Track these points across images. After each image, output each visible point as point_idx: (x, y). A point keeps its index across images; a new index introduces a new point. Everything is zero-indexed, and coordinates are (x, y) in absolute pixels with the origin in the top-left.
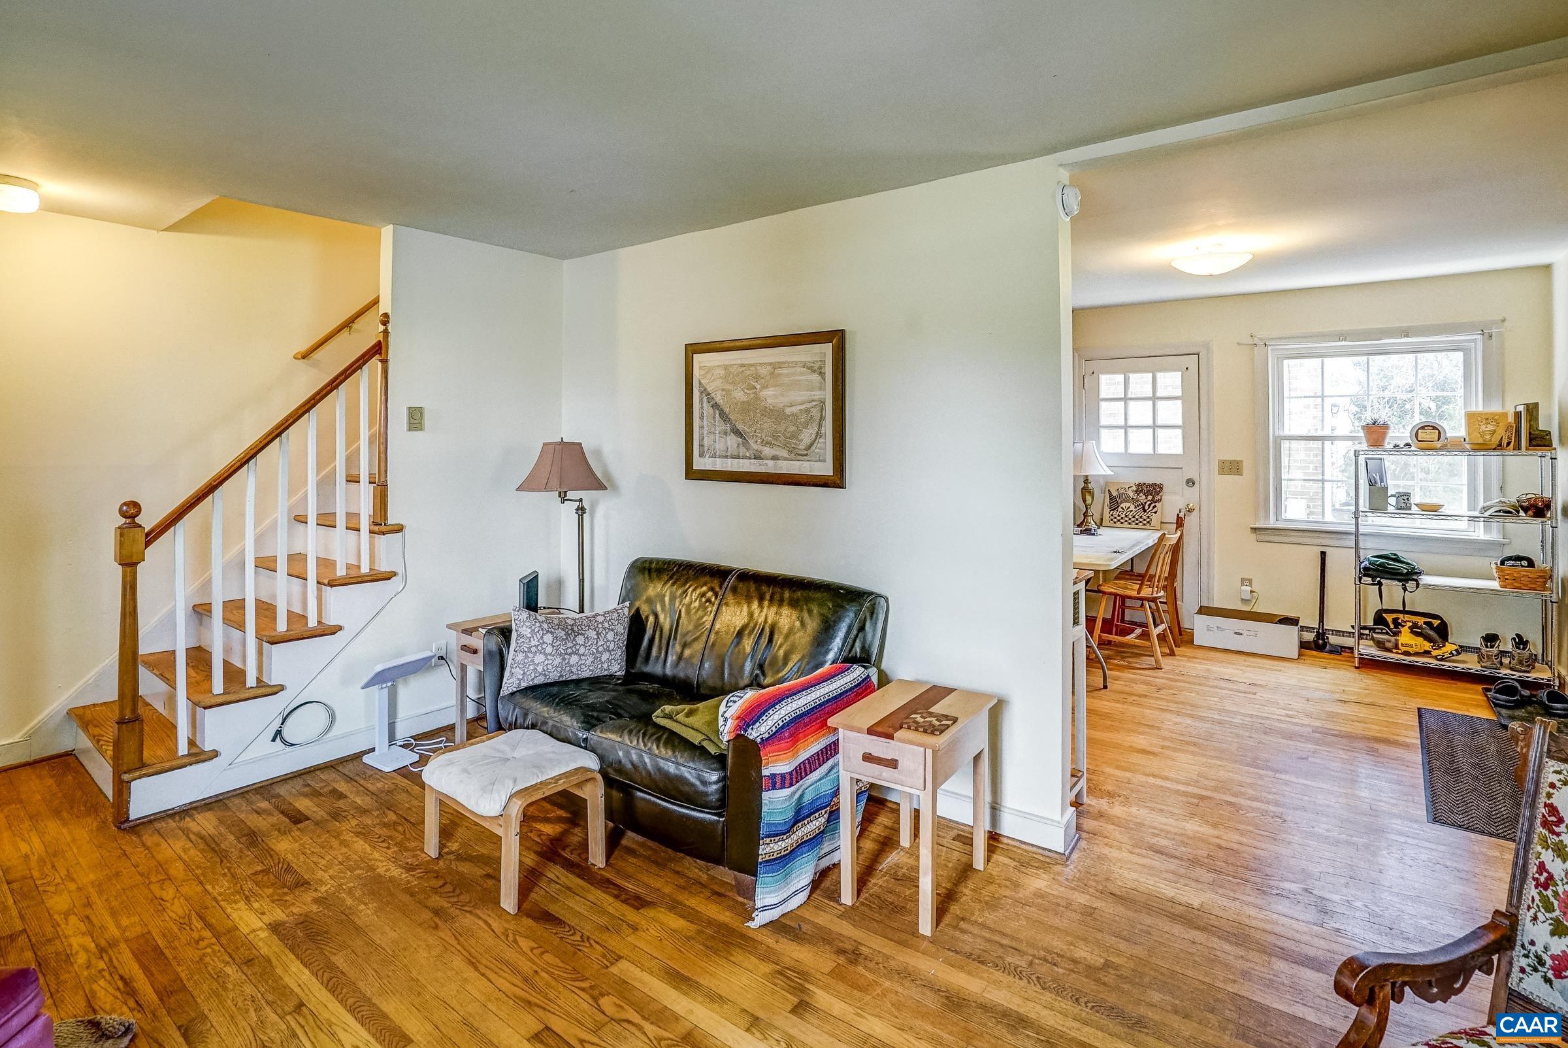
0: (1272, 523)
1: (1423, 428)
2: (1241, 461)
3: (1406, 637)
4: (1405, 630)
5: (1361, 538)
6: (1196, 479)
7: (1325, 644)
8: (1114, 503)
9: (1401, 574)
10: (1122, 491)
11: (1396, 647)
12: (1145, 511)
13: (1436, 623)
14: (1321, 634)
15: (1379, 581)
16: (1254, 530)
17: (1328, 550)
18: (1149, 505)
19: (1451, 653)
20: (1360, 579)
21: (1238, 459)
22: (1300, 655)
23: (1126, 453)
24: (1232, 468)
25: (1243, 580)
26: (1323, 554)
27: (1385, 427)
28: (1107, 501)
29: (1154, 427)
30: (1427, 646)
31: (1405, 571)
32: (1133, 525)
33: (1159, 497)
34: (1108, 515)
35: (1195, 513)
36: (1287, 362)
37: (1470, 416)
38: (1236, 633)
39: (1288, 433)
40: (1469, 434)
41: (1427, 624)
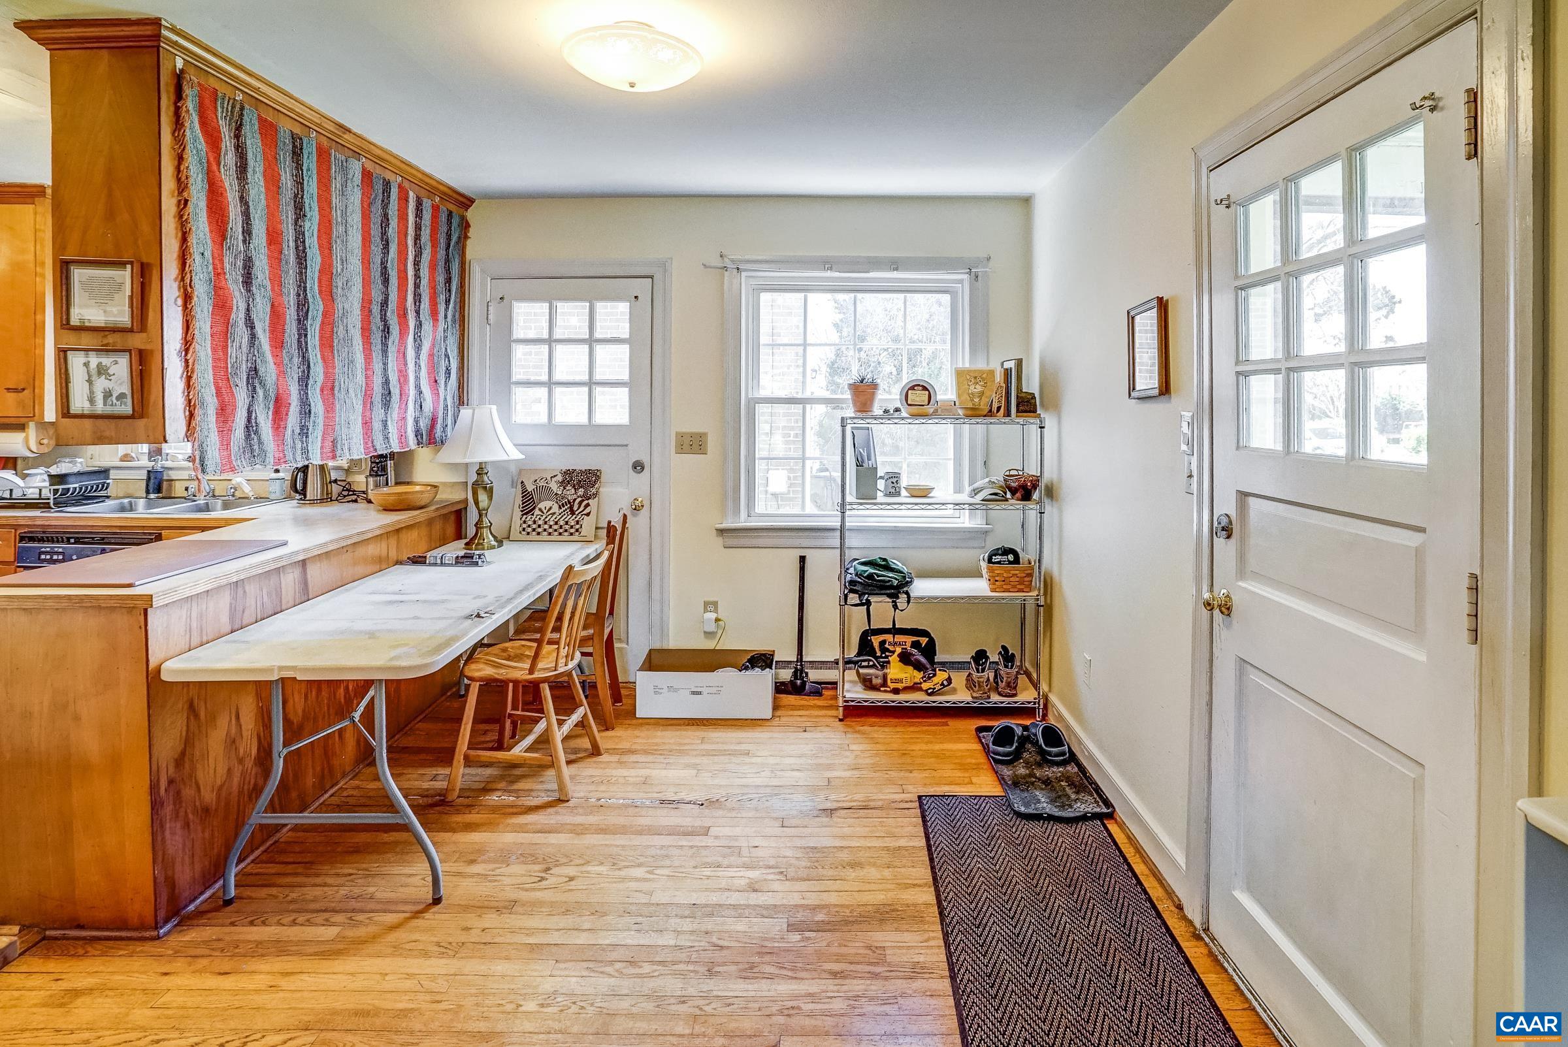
0: (743, 522)
1: (912, 388)
2: (705, 434)
3: (897, 671)
4: (894, 659)
5: (847, 534)
6: (646, 460)
7: (804, 683)
8: (529, 503)
9: (892, 587)
10: (542, 483)
11: (885, 684)
12: (573, 513)
13: (924, 641)
14: (799, 673)
15: (867, 600)
16: (722, 532)
17: (811, 555)
18: (580, 503)
19: (942, 684)
20: (846, 596)
21: (701, 430)
22: (776, 707)
23: (550, 424)
24: (693, 444)
25: (706, 604)
26: (803, 559)
27: (874, 386)
28: (519, 501)
29: (591, 383)
30: (918, 676)
31: (895, 583)
32: (555, 537)
33: (594, 490)
34: (519, 522)
35: (644, 512)
36: (765, 297)
37: (960, 374)
38: (694, 693)
39: (763, 393)
40: (959, 396)
41: (915, 645)
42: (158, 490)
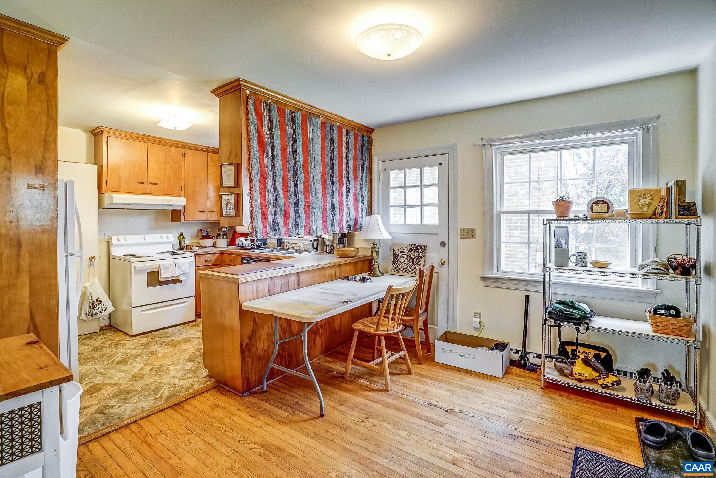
0: (494, 274)
1: (596, 202)
2: (475, 229)
3: (579, 368)
4: (579, 361)
5: (552, 285)
6: (446, 241)
7: (526, 363)
8: (396, 259)
9: (576, 319)
10: (401, 250)
11: (572, 374)
13: (603, 355)
14: (523, 357)
15: (559, 324)
16: (483, 278)
17: (532, 295)
18: (417, 259)
19: (612, 383)
20: (546, 320)
21: (473, 227)
22: (507, 372)
23: (405, 224)
24: (469, 234)
25: (475, 313)
26: (527, 297)
27: (570, 202)
28: (392, 257)
29: (422, 205)
30: (595, 375)
31: (578, 317)
32: (405, 274)
33: (422, 254)
34: (391, 266)
35: (446, 266)
36: (506, 158)
37: (633, 193)
38: (461, 356)
39: (506, 209)
40: (631, 206)
41: (596, 356)
42: (280, 246)
